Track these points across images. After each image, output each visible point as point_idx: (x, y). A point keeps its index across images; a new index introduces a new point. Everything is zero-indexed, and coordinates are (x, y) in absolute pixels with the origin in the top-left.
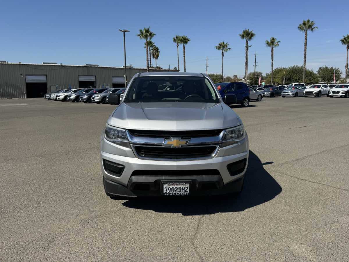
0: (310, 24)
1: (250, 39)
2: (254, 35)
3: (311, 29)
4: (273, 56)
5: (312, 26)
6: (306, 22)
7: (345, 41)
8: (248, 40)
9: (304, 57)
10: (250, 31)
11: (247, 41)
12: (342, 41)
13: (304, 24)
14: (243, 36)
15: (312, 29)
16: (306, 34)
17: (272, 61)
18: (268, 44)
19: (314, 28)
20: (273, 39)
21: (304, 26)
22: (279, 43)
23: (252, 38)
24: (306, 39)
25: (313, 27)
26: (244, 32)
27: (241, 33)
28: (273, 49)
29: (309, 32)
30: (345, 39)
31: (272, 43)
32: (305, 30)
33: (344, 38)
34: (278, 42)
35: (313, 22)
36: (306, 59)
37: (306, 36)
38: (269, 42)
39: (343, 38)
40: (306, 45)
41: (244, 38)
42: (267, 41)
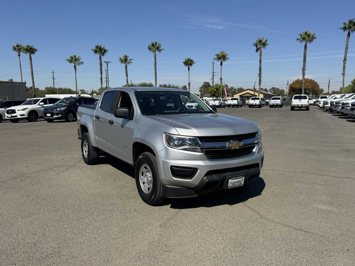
0: (158, 45)
1: (103, 54)
2: (107, 51)
3: (158, 50)
4: (127, 72)
5: (159, 47)
6: (154, 44)
7: (186, 63)
8: (101, 55)
9: (155, 75)
10: (102, 47)
11: (100, 56)
12: (184, 63)
13: (153, 45)
14: (96, 51)
15: (160, 51)
16: (155, 55)
17: (127, 77)
18: (122, 61)
19: (161, 50)
20: (126, 56)
21: (152, 47)
22: (131, 61)
23: (105, 54)
24: (155, 59)
25: (160, 49)
26: (97, 47)
27: (94, 48)
28: (126, 67)
29: (157, 52)
30: (186, 61)
31: (125, 60)
32: (153, 51)
33: (185, 60)
34: (131, 60)
35: (160, 44)
36: (156, 77)
37: (155, 57)
38: (123, 58)
39: (184, 61)
40: (155, 64)
41: (97, 53)
42: (120, 58)
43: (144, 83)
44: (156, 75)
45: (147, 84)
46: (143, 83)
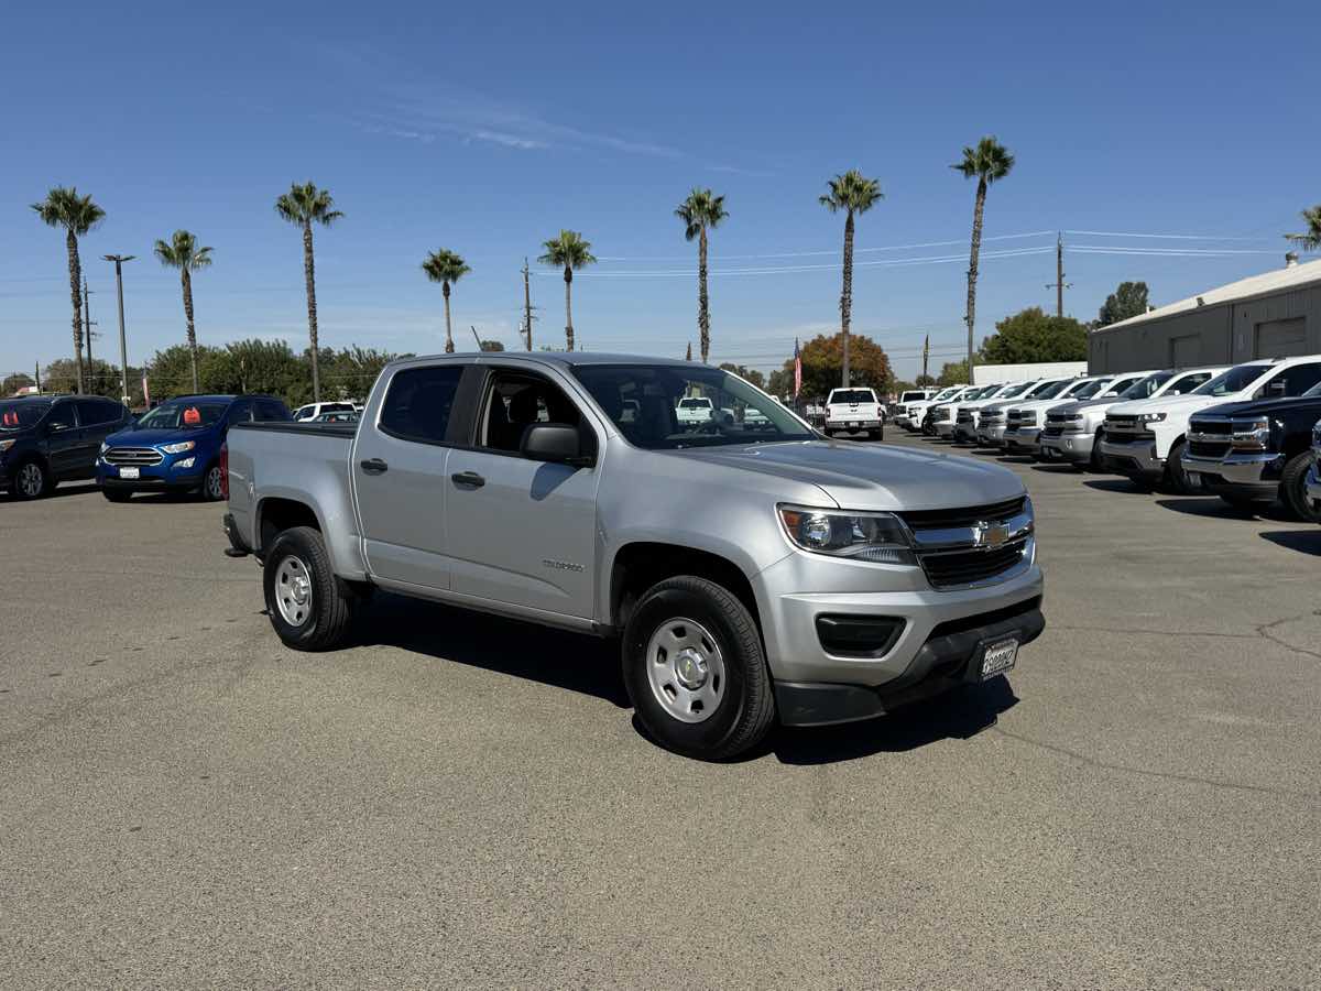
0: (317, 198)
1: (83, 228)
2: (103, 213)
3: (321, 216)
4: (191, 300)
5: (325, 205)
6: (304, 192)
7: (436, 269)
8: (75, 231)
9: (310, 312)
10: (80, 197)
11: (71, 232)
12: (428, 267)
13: (299, 197)
14: (51, 215)
15: (326, 219)
16: (308, 232)
17: (190, 318)
18: (167, 254)
19: (331, 215)
20: (185, 237)
21: (296, 204)
22: (208, 255)
23: (92, 225)
24: (309, 250)
25: (329, 210)
26: (57, 197)
27: (45, 201)
28: (187, 276)
29: (316, 225)
30: (436, 262)
31: (181, 252)
32: (301, 219)
33: (431, 258)
34: (205, 250)
35: (326, 193)
36: (315, 319)
37: (309, 241)
38: (171, 245)
39: (428, 260)
40: (310, 270)
41: (58, 221)
42: (162, 243)
43: (252, 342)
44: (313, 312)
45: (265, 345)
46: (248, 341)
